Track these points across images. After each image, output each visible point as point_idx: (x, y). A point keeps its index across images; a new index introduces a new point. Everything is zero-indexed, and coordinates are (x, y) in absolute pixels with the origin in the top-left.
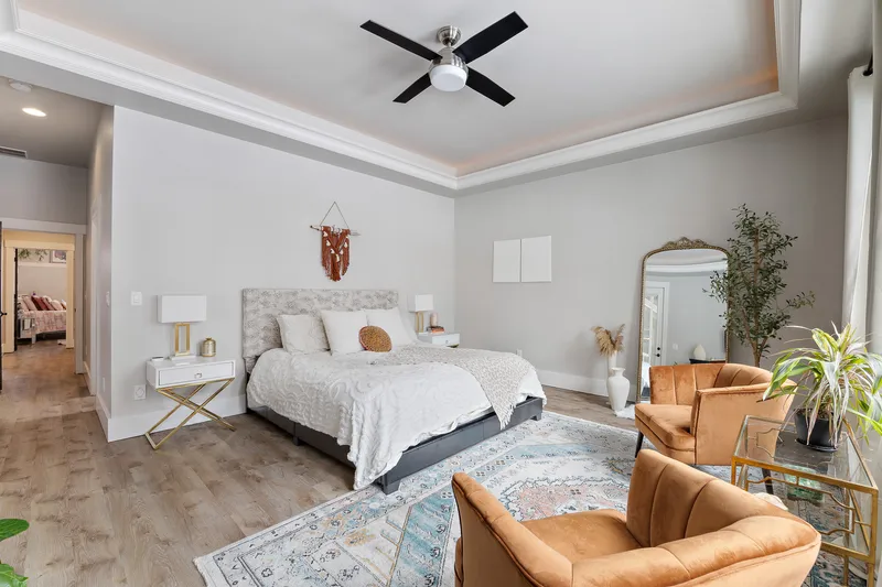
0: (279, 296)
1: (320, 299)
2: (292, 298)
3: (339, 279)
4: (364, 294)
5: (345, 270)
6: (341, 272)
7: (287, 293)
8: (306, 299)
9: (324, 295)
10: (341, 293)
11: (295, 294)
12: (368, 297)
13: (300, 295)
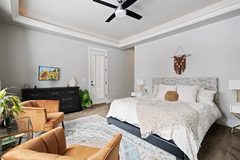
0: (159, 80)
1: (172, 81)
2: (163, 80)
3: (181, 74)
4: (191, 79)
5: (184, 70)
6: (182, 71)
7: (161, 79)
8: (167, 81)
9: (173, 80)
10: (180, 79)
11: (163, 79)
12: (194, 80)
13: (165, 79)
